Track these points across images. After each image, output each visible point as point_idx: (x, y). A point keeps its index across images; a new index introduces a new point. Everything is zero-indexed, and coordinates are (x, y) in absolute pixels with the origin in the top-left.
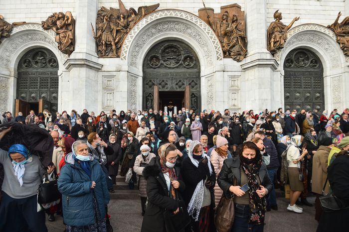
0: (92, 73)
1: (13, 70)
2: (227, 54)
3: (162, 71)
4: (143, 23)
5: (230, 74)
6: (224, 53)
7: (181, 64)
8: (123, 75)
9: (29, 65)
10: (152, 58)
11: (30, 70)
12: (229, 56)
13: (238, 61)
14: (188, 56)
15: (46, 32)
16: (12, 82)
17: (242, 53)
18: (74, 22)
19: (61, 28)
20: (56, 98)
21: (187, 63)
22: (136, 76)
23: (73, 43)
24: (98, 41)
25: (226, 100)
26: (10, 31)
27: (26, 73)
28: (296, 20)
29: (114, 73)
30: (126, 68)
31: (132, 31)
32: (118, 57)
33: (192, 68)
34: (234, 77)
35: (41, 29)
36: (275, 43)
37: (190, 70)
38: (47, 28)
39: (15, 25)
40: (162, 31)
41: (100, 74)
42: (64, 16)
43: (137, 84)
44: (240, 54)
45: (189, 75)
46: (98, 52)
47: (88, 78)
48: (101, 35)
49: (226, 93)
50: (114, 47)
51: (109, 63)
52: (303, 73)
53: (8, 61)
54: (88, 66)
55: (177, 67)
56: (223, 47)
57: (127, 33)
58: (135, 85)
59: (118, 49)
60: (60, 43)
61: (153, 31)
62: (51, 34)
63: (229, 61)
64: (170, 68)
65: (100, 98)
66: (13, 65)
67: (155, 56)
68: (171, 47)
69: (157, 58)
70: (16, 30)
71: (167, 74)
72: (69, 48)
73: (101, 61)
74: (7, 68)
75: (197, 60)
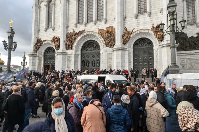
0: (64, 56)
1: (43, 55)
2: (107, 45)
3: (88, 52)
4: (79, 37)
5: (108, 53)
6: (106, 45)
7: (94, 49)
8: (73, 55)
9: (47, 53)
10: (84, 47)
11: (47, 54)
12: (108, 46)
13: (111, 48)
14: (97, 46)
15: (52, 43)
16: (43, 58)
17: (113, 45)
18: (59, 39)
19: (56, 42)
20: (55, 63)
21: (96, 48)
22: (78, 55)
23: (59, 46)
24: (66, 44)
25: (107, 63)
26: (42, 43)
27: (47, 55)
28: (134, 29)
29: (71, 55)
30: (74, 53)
31: (76, 40)
32: (72, 49)
33: (98, 50)
34: (110, 54)
35: (50, 42)
36: (124, 40)
37: (97, 51)
38: (52, 42)
39: (44, 41)
40: (87, 38)
41: (67, 56)
42: (56, 37)
43: (79, 58)
44: (112, 45)
45: (97, 53)
46: (66, 48)
47: (62, 58)
48: (67, 43)
49: (107, 60)
50: (71, 46)
51: (69, 52)
52: (143, 49)
53: (42, 52)
54: (62, 54)
55: (93, 50)
56: (105, 43)
57: (74, 41)
58: (78, 58)
59: (72, 47)
60: (55, 47)
61: (84, 39)
62: (53, 44)
63: (108, 48)
64: (90, 51)
65: (66, 64)
66: (43, 53)
67: (85, 47)
68: (91, 42)
69: (86, 47)
70: (44, 43)
71: (89, 53)
72: (58, 48)
73: (67, 51)
74: (42, 55)
75: (100, 47)
